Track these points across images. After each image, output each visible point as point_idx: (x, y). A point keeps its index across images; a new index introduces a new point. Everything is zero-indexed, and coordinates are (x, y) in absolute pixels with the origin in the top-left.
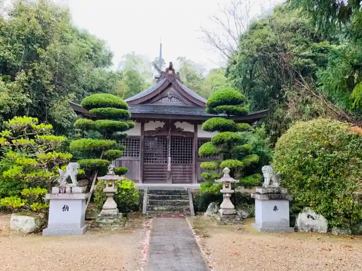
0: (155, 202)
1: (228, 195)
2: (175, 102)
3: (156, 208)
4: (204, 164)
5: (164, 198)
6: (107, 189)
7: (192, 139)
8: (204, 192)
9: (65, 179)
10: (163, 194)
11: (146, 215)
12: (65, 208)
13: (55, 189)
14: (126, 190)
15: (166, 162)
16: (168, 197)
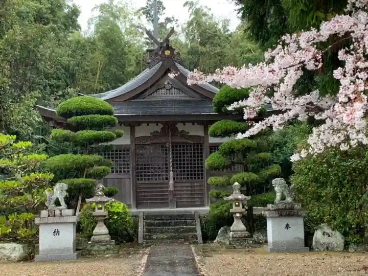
0: (153, 229)
1: (238, 215)
2: (176, 95)
3: (155, 237)
4: (212, 180)
5: (165, 224)
6: (97, 212)
7: (201, 146)
8: (213, 214)
9: (53, 201)
10: (163, 220)
11: (142, 244)
12: (56, 232)
13: (44, 213)
14: (118, 214)
15: (167, 179)
16: (170, 222)
